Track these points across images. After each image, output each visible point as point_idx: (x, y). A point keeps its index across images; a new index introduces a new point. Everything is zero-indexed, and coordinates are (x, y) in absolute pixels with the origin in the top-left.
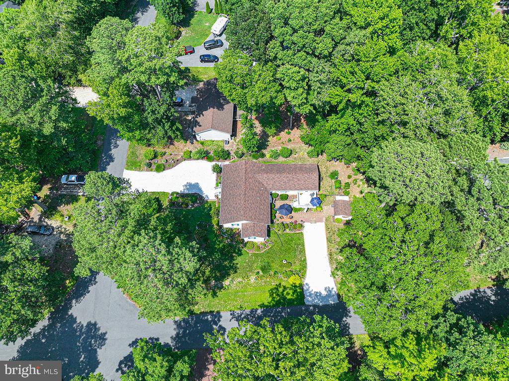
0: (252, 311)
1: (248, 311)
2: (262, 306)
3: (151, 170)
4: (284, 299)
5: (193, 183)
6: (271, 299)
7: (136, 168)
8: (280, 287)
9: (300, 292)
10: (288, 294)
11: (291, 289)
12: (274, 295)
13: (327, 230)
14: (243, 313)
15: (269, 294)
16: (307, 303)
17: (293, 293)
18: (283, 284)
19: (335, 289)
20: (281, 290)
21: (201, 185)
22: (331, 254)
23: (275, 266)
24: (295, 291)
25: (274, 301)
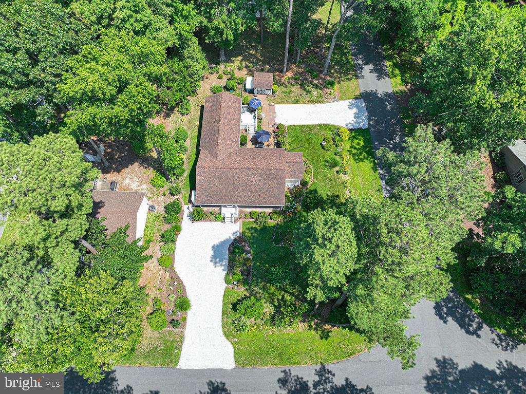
0: (382, 179)
1: (383, 183)
2: (375, 169)
3: (185, 319)
4: (364, 147)
5: (212, 253)
6: (365, 160)
7: (176, 348)
8: (352, 151)
9: (355, 133)
10: (358, 144)
11: (352, 141)
12: (361, 157)
13: (285, 103)
14: (385, 188)
15: (361, 163)
16: (367, 126)
17: (357, 139)
18: (348, 148)
19: (350, 101)
20: (354, 151)
21: (216, 242)
22: (312, 102)
23: (329, 155)
24: (354, 137)
25: (367, 157)
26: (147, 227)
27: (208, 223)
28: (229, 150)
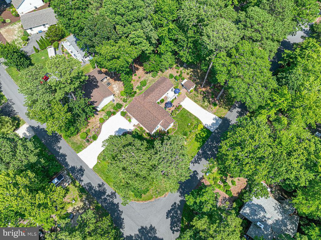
0: (198, 154)
1: (196, 155)
2: (199, 148)
3: (91, 142)
4: (203, 138)
5: (117, 130)
6: (199, 143)
7: (82, 148)
8: (197, 135)
9: (206, 130)
10: (203, 135)
11: (202, 132)
12: (198, 140)
13: (191, 99)
14: (195, 158)
15: (196, 142)
16: (213, 131)
17: (204, 133)
18: (197, 133)
19: (217, 117)
20: (199, 136)
21: (122, 128)
22: (202, 106)
23: (187, 130)
24: (204, 131)
25: (201, 142)
26: (107, 105)
27: (125, 119)
28: (151, 101)
